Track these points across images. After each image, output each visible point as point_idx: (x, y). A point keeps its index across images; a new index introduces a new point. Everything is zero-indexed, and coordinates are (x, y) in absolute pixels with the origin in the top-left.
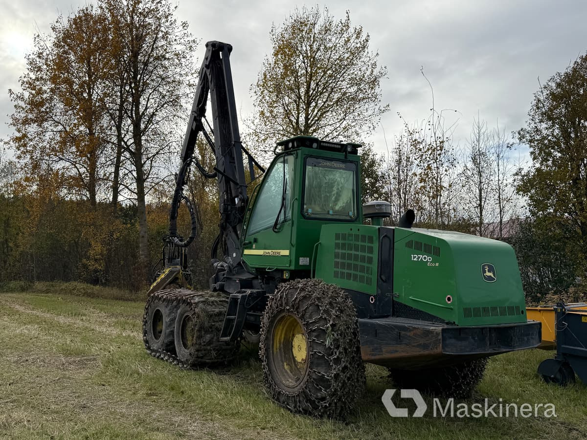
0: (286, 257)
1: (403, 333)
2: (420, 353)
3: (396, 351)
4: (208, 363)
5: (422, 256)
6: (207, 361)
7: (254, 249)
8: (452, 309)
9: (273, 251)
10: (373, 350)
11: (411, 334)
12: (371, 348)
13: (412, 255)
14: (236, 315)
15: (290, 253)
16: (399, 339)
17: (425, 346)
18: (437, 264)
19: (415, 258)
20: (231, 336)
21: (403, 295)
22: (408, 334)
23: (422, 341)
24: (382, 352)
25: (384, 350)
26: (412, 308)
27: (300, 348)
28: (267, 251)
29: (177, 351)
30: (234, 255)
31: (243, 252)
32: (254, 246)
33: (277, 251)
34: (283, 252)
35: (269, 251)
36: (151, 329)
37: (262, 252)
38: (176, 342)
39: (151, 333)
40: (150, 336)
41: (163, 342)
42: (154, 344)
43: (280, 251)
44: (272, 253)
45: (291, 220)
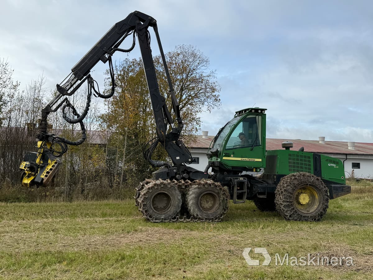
0: (260, 162)
3: (342, 194)
5: (332, 164)
8: (343, 180)
13: (328, 164)
15: (262, 160)
17: (348, 191)
18: (338, 167)
21: (326, 177)
26: (329, 181)
27: (304, 199)
28: (244, 159)
29: (198, 214)
30: (178, 158)
31: (222, 158)
32: (232, 156)
33: (252, 159)
34: (257, 160)
35: (246, 159)
36: (151, 207)
37: (239, 159)
38: (196, 210)
39: (152, 209)
40: (152, 211)
41: (176, 212)
42: (159, 215)
43: (254, 159)
44: (248, 160)
45: (261, 145)
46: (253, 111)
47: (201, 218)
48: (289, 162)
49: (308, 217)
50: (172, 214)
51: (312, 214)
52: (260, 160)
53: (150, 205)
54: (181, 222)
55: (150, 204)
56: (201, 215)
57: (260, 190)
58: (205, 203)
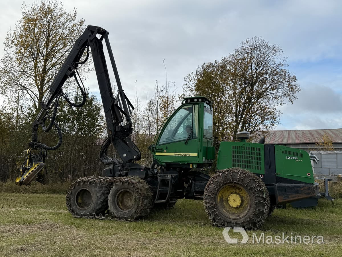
0: (196, 157)
1: (298, 189)
2: (306, 196)
3: (296, 197)
4: (144, 216)
5: (292, 157)
6: (144, 215)
7: (165, 152)
8: (310, 178)
9: (184, 154)
10: (284, 198)
11: (302, 189)
12: (284, 197)
13: (287, 157)
14: (168, 188)
15: (198, 155)
16: (297, 192)
17: (309, 194)
18: (301, 161)
19: (288, 158)
20: (166, 199)
21: (282, 174)
22: (301, 189)
23: (307, 192)
24: (289, 198)
25: (290, 197)
26: (288, 179)
27: (234, 201)
28: (178, 154)
29: (114, 212)
30: (125, 155)
31: (155, 154)
32: (165, 151)
33: (187, 154)
34: (192, 154)
35: (180, 154)
36: (75, 202)
37: (173, 154)
38: (113, 207)
39: (75, 205)
40: (75, 206)
41: (95, 209)
42: (81, 211)
43: (189, 154)
44: (182, 155)
45: (198, 138)
46: (189, 101)
47: (116, 216)
48: (233, 156)
49: (233, 223)
50: (91, 211)
51: (240, 220)
52: (196, 155)
53: (74, 201)
54: (97, 219)
55: (74, 199)
56: (116, 214)
57: (198, 189)
58: (129, 201)
